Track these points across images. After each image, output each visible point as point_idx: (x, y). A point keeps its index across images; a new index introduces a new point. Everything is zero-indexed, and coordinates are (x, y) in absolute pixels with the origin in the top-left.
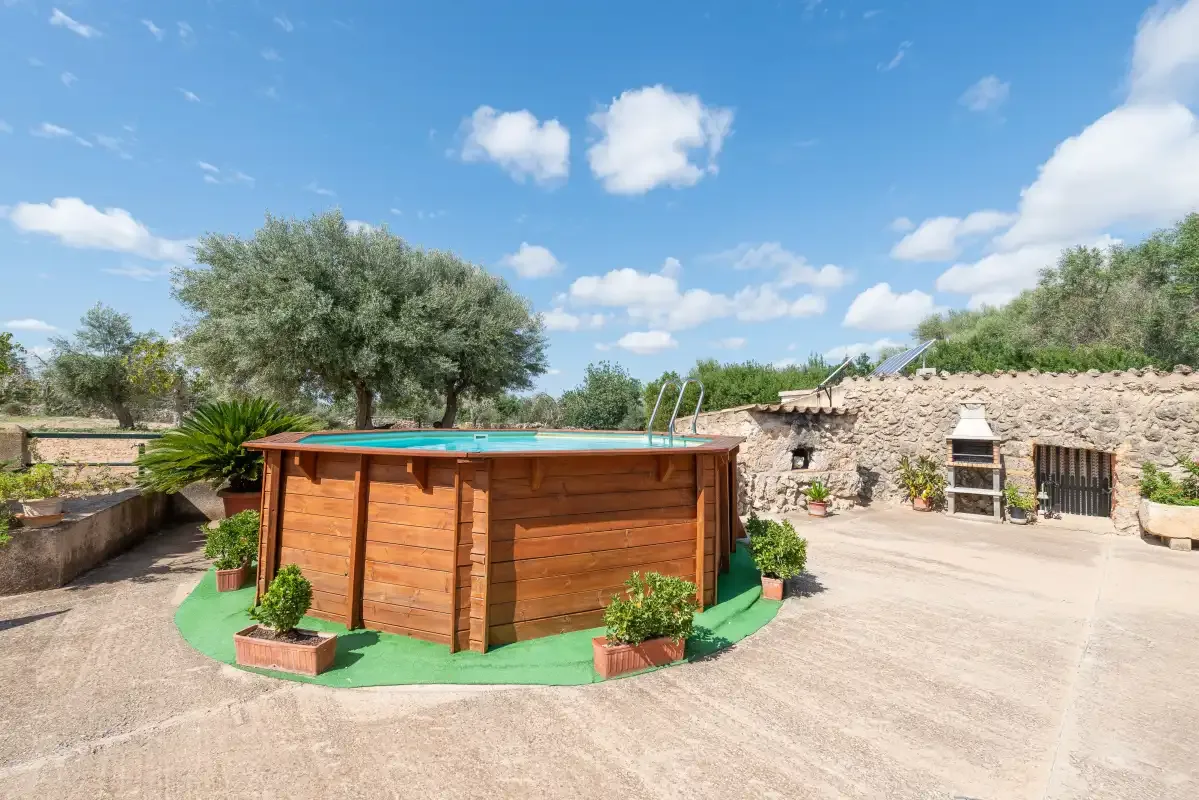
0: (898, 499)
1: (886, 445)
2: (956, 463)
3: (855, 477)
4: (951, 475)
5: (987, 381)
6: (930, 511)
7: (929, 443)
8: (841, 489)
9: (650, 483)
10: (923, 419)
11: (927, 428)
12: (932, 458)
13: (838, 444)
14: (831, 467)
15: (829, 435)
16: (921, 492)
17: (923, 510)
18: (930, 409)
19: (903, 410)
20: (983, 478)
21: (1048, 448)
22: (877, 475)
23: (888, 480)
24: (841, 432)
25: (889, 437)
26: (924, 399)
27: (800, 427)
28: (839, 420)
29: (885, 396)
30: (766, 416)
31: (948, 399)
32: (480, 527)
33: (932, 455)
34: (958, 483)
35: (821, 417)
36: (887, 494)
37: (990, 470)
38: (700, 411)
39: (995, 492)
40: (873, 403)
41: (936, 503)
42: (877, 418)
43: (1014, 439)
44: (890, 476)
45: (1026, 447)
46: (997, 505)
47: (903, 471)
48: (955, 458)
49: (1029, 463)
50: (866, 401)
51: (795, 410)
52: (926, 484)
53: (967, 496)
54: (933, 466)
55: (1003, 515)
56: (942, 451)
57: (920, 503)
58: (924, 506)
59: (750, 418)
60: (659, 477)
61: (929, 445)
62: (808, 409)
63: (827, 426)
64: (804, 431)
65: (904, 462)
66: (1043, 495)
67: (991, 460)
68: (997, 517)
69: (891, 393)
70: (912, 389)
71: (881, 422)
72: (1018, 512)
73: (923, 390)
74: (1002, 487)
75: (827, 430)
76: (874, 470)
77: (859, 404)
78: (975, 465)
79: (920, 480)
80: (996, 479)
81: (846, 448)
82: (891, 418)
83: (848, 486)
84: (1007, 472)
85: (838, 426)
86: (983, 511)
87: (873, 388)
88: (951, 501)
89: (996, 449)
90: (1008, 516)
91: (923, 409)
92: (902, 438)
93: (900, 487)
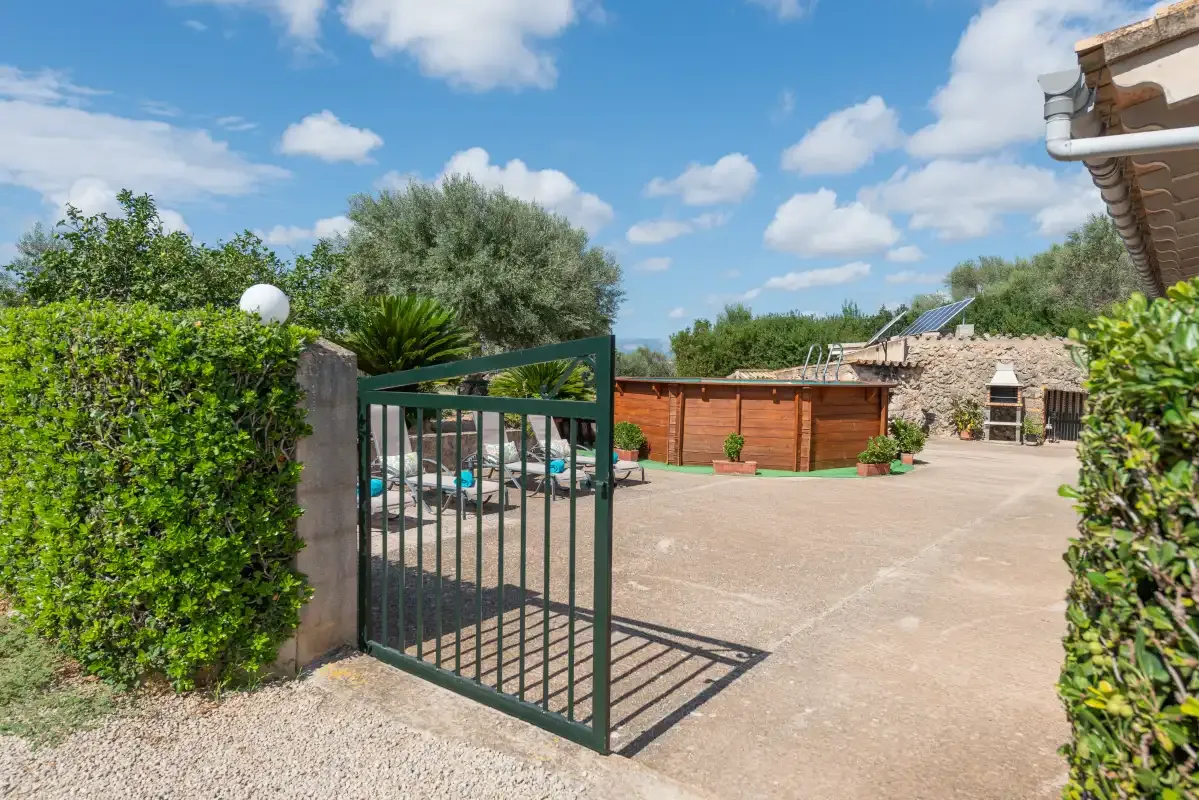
0: (948, 433)
1: (941, 392)
2: (993, 404)
3: (921, 415)
4: (988, 413)
5: (1016, 342)
6: (972, 440)
7: (971, 389)
9: (862, 401)
10: (969, 371)
11: (970, 379)
13: (910, 391)
14: (904, 407)
15: (903, 382)
16: (966, 427)
17: (967, 440)
18: (975, 363)
19: (954, 363)
20: (1010, 414)
21: (1055, 391)
22: (933, 415)
23: (942, 419)
24: (912, 381)
25: (942, 386)
26: (970, 355)
27: (885, 376)
28: (911, 371)
29: (940, 353)
30: (863, 369)
31: (987, 356)
32: (806, 418)
33: (975, 399)
34: (992, 419)
35: (900, 369)
36: (940, 429)
37: (1015, 408)
39: (1018, 424)
40: (931, 358)
41: (976, 435)
42: (934, 370)
43: (1033, 386)
44: (943, 416)
45: (1040, 392)
46: (1018, 433)
47: (953, 411)
48: (992, 400)
49: (1041, 403)
50: (926, 356)
51: (883, 364)
52: (970, 420)
53: (997, 427)
54: (975, 406)
55: (1021, 440)
56: (982, 396)
57: (965, 434)
58: (968, 437)
59: (852, 370)
60: (866, 398)
61: (972, 391)
62: (892, 363)
63: (903, 376)
65: (954, 404)
66: (1049, 426)
67: (1015, 401)
68: (1018, 442)
69: (946, 351)
71: (937, 374)
72: (1032, 437)
73: (969, 348)
74: (1022, 420)
75: (903, 379)
76: (931, 411)
77: (920, 359)
78: (1005, 404)
79: (966, 417)
80: (1019, 414)
81: (915, 393)
82: (945, 370)
84: (1027, 409)
85: (910, 376)
86: (1009, 439)
88: (987, 432)
89: (1019, 393)
90: (1025, 441)
91: (969, 363)
92: (953, 385)
93: (950, 424)
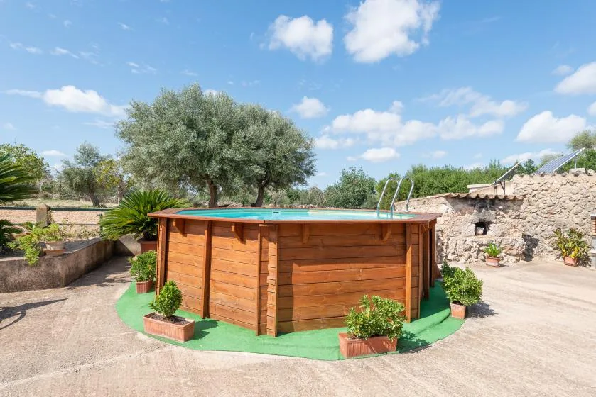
0: (553, 257)
1: (545, 220)
3: (521, 241)
4: (594, 242)
6: (577, 266)
8: (510, 249)
9: (376, 241)
10: (573, 203)
11: (575, 210)
12: (580, 230)
13: (509, 220)
14: (503, 235)
15: (502, 213)
16: (570, 253)
17: (572, 265)
18: (579, 196)
19: (558, 197)
22: (538, 240)
23: (546, 244)
24: (511, 212)
25: (547, 215)
26: (574, 189)
27: (481, 208)
28: (509, 203)
29: (544, 188)
30: (457, 201)
31: (592, 190)
32: (272, 264)
33: (580, 228)
35: (496, 201)
36: (544, 253)
38: (413, 197)
40: (535, 192)
41: (582, 261)
42: (538, 202)
44: (547, 241)
47: (557, 238)
50: (530, 190)
51: (478, 196)
52: (574, 247)
54: (580, 235)
56: (587, 225)
57: (570, 260)
58: (573, 263)
59: (446, 202)
60: (382, 237)
61: (577, 220)
62: (487, 196)
63: (501, 207)
64: (484, 210)
65: (558, 232)
69: (549, 186)
70: (565, 183)
71: (541, 205)
73: (573, 183)
75: (500, 210)
76: (535, 237)
77: (525, 193)
79: (570, 245)
81: (515, 222)
82: (549, 202)
83: (516, 246)
85: (509, 207)
87: (536, 182)
88: (593, 260)
91: (573, 196)
92: (557, 216)
93: (555, 249)
